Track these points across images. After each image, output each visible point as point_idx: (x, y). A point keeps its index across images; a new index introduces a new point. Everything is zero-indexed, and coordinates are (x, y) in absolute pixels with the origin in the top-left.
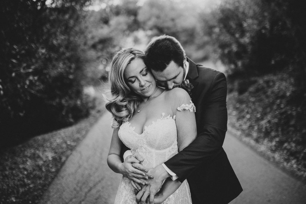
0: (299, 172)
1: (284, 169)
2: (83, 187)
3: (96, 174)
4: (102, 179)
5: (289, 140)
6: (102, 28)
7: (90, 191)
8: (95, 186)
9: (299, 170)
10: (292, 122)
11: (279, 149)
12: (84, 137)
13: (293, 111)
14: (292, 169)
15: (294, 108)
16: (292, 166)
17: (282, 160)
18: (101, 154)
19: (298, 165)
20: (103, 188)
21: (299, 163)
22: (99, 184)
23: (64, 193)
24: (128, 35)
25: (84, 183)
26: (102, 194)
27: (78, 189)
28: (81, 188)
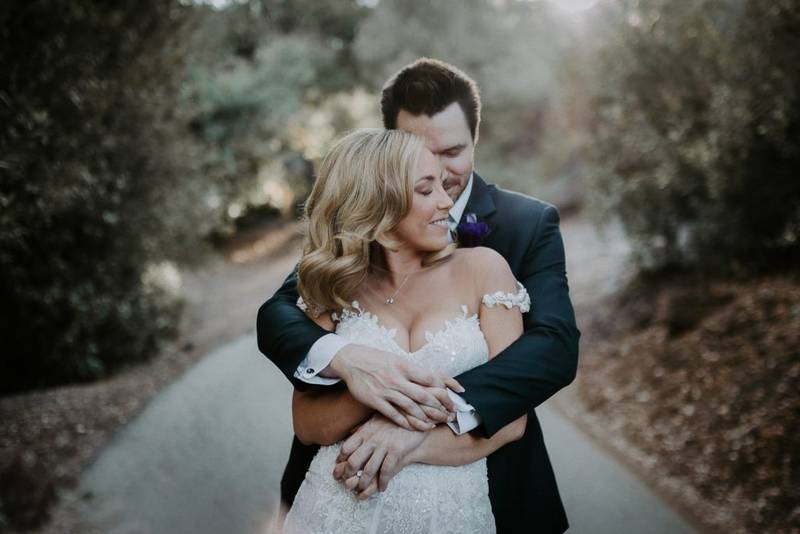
6: (230, 68)
11: (776, 523)
12: (133, 417)
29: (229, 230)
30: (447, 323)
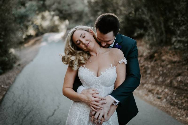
0: (154, 102)
1: (146, 100)
2: (20, 115)
3: (27, 107)
4: (32, 110)
5: (147, 83)
6: (20, 8)
7: (25, 118)
8: (28, 114)
9: (155, 100)
10: (149, 72)
11: (141, 88)
12: (14, 82)
13: (149, 65)
14: (150, 100)
15: (149, 63)
16: (150, 98)
17: (144, 95)
18: (28, 93)
19: (154, 97)
20: (34, 115)
21: (154, 96)
22: (31, 113)
23: (7, 120)
24: (38, 14)
25: (20, 113)
26: (34, 119)
27: (16, 117)
28: (18, 116)
29: (23, 40)
30: (106, 70)
